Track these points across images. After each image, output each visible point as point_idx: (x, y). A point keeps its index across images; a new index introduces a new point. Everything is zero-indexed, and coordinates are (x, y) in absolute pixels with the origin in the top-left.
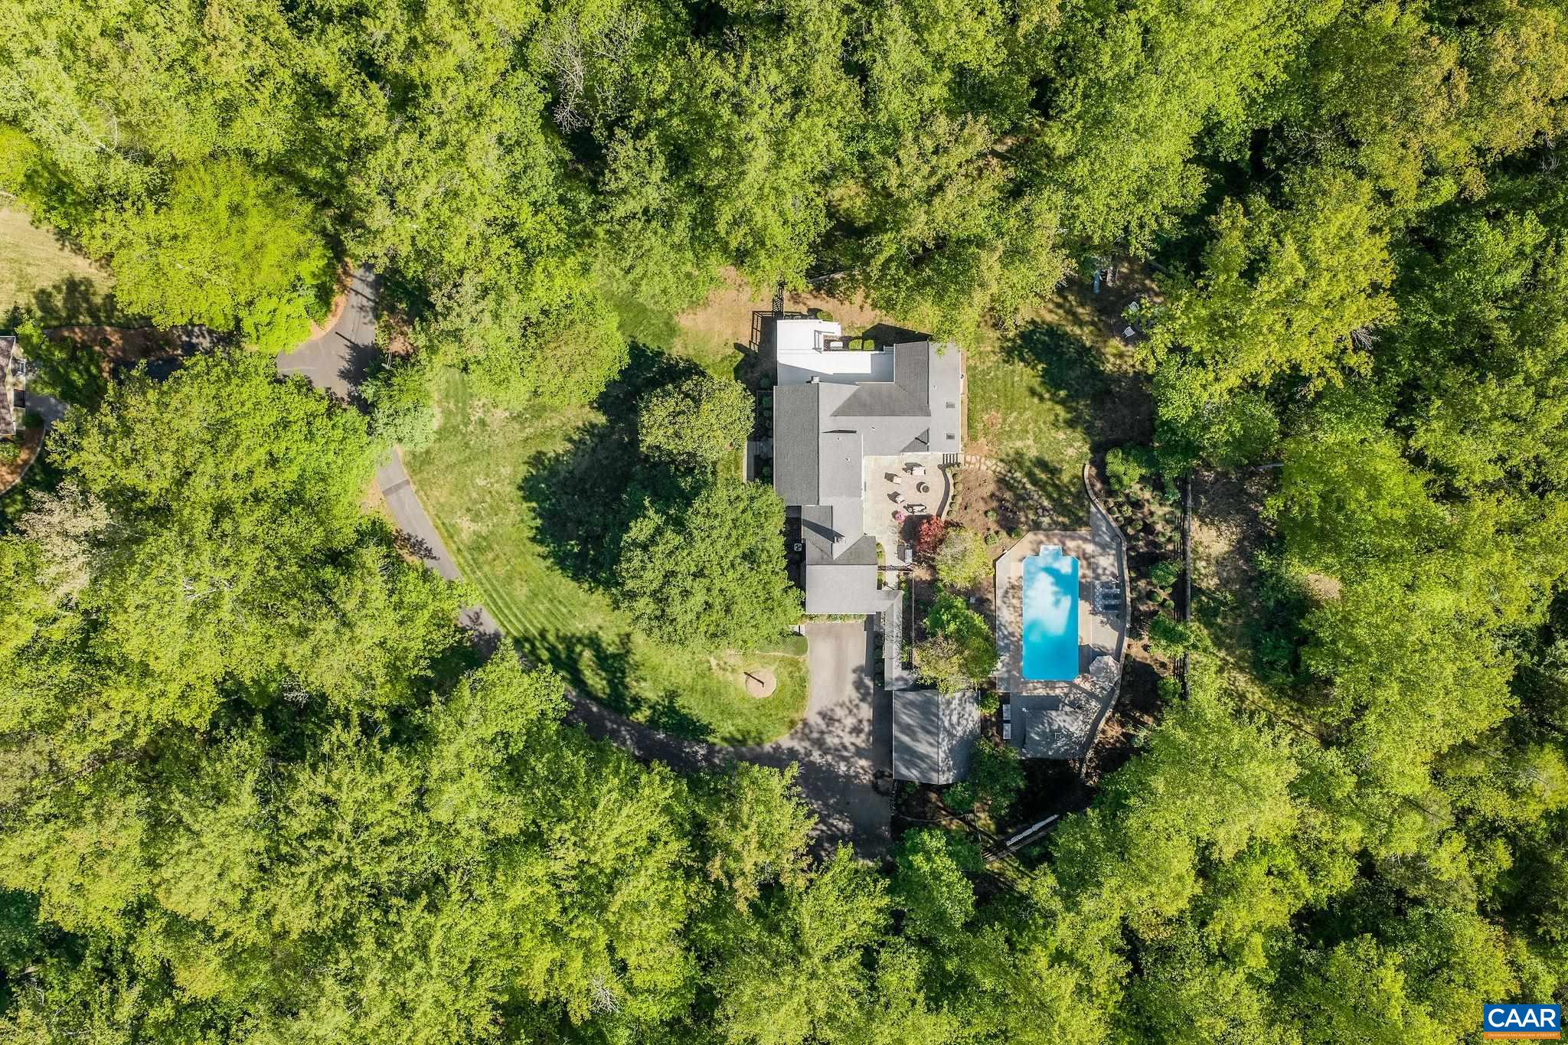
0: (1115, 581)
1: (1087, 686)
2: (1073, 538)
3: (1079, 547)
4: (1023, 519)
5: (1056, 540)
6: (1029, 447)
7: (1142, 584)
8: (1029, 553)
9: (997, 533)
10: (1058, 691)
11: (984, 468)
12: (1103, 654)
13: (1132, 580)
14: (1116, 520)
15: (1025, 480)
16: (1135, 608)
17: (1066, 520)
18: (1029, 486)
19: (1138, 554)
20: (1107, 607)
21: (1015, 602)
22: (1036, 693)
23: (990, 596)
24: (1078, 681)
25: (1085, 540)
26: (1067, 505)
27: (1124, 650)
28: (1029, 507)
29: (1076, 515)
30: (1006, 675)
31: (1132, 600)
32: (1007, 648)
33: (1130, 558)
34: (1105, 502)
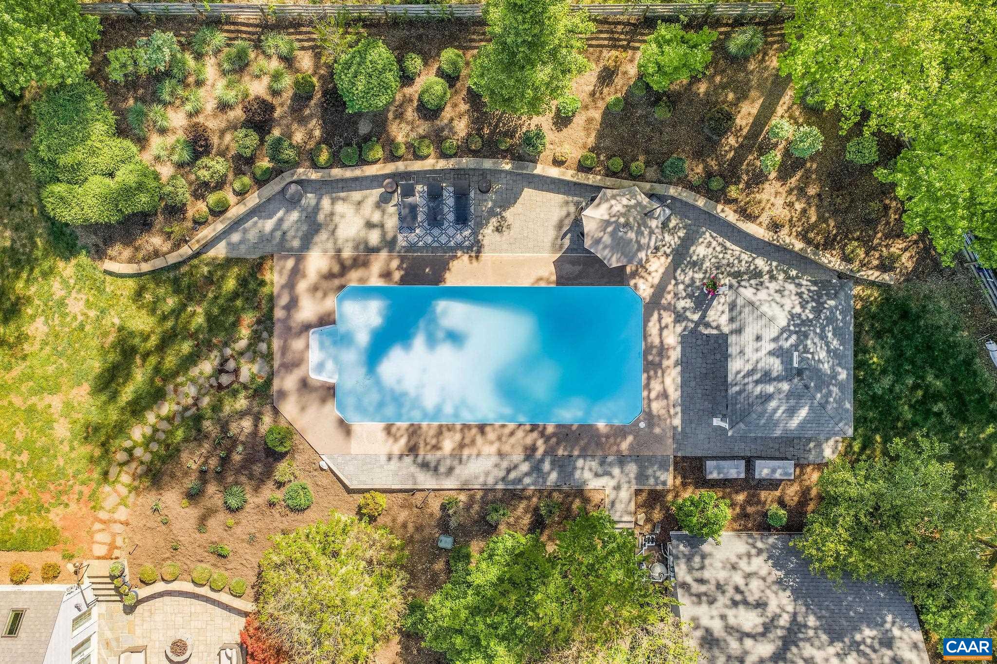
0: (396, 198)
1: (657, 266)
2: (293, 304)
3: (315, 289)
4: (247, 424)
5: (297, 344)
6: (68, 406)
7: (400, 133)
8: (331, 411)
9: (280, 485)
10: (671, 339)
11: (122, 514)
12: (576, 229)
13: (393, 157)
14: (241, 194)
15: (151, 417)
16: (465, 149)
17: (248, 318)
18: (166, 408)
19: (326, 140)
20: (462, 218)
21: (448, 444)
22: (675, 394)
23: (435, 506)
24: (644, 289)
25: (296, 273)
26: (210, 318)
27: (569, 175)
28: (216, 408)
29: (235, 295)
30: (632, 469)
31: (443, 155)
32: (564, 466)
33: (336, 161)
34: (199, 223)
